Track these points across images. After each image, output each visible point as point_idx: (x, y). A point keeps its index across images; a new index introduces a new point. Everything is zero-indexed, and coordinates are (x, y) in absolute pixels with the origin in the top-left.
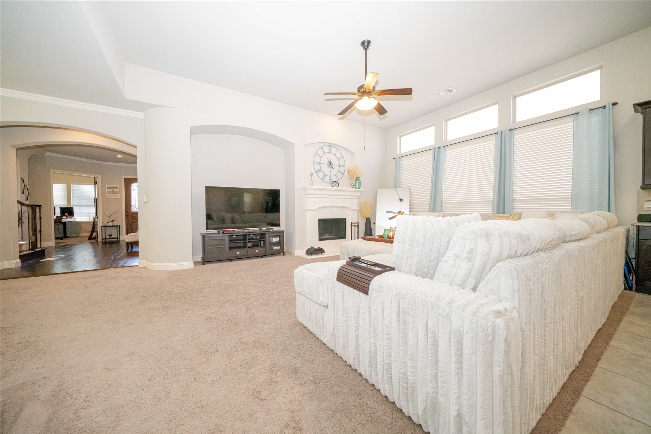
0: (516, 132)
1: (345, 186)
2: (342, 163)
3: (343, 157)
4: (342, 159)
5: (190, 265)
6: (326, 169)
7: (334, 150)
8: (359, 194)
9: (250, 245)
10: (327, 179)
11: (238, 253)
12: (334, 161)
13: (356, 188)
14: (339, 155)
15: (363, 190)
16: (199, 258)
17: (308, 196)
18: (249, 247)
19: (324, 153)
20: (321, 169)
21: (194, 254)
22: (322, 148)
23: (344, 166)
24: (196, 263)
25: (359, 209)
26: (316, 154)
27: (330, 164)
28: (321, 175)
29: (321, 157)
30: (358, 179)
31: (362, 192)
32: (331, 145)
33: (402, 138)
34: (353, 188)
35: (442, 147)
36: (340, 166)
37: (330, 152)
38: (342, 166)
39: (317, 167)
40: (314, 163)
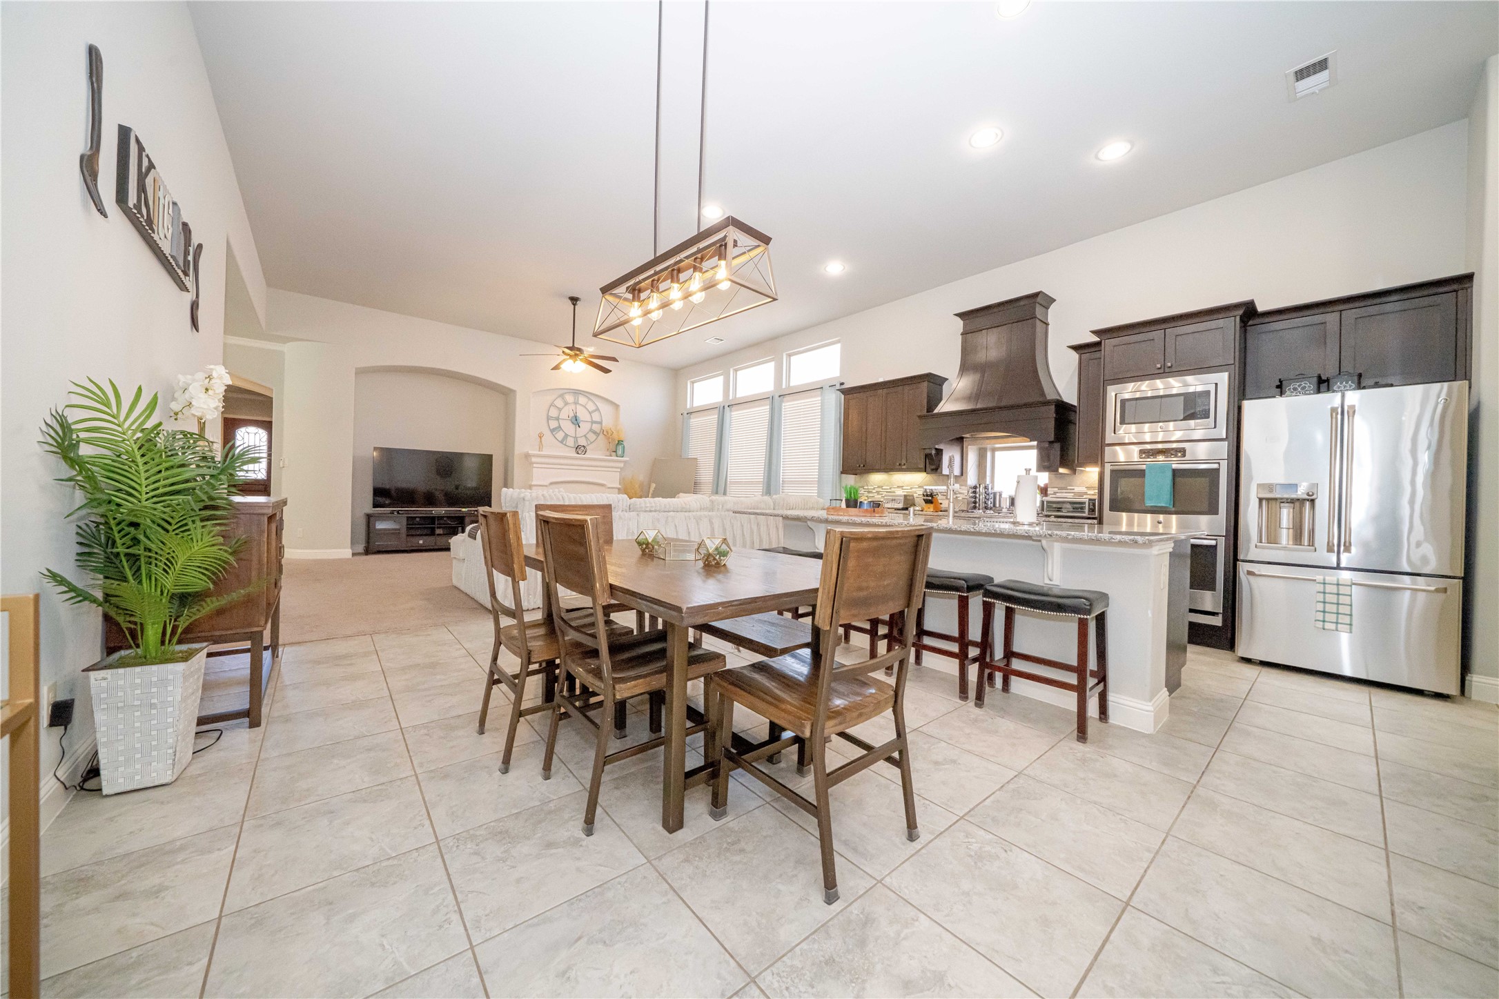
0: (787, 398)
1: (597, 452)
2: (596, 417)
3: (597, 409)
4: (597, 413)
5: (346, 553)
6: (568, 427)
7: (582, 400)
8: (622, 465)
9: (439, 531)
10: (570, 442)
11: (421, 542)
12: (583, 415)
13: (617, 456)
14: (591, 407)
15: (628, 459)
16: (361, 548)
17: (535, 465)
18: (438, 535)
19: (566, 404)
20: (560, 427)
21: (353, 543)
22: (562, 396)
23: (600, 423)
24: (354, 554)
25: (620, 487)
26: (552, 405)
27: (576, 421)
28: (560, 435)
29: (560, 410)
30: (620, 442)
31: (625, 462)
32: (577, 393)
33: (695, 384)
34: (611, 456)
35: (727, 407)
36: (593, 422)
37: (576, 403)
38: (596, 422)
39: (553, 424)
40: (549, 418)
